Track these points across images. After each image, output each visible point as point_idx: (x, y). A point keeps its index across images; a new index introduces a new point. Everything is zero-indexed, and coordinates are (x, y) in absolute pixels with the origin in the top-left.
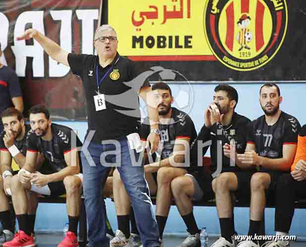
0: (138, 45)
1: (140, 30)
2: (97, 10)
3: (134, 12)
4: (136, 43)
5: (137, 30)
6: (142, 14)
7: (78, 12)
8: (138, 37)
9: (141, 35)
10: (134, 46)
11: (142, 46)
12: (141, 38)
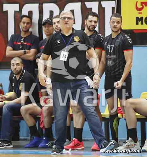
0: (140, 23)
1: (141, 13)
2: (114, 2)
3: (137, 2)
4: (139, 22)
5: (139, 13)
6: (142, 3)
7: (102, 2)
8: (140, 18)
9: (142, 16)
10: (137, 24)
11: (142, 24)
12: (142, 18)
